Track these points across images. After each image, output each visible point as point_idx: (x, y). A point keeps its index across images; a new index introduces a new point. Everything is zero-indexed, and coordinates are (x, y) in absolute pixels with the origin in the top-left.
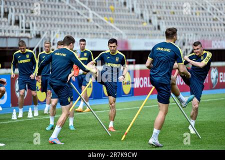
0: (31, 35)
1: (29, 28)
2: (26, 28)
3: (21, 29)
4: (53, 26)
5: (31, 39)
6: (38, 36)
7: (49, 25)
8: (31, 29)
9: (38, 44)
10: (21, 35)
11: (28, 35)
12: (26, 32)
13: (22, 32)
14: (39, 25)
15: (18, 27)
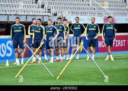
0: (51, 15)
1: (50, 10)
2: (48, 10)
3: (45, 11)
4: (65, 8)
5: (50, 16)
6: (55, 15)
7: (63, 8)
8: (51, 11)
9: (55, 20)
10: (45, 14)
11: (49, 14)
12: (48, 12)
13: (46, 12)
14: (56, 8)
15: (43, 9)
